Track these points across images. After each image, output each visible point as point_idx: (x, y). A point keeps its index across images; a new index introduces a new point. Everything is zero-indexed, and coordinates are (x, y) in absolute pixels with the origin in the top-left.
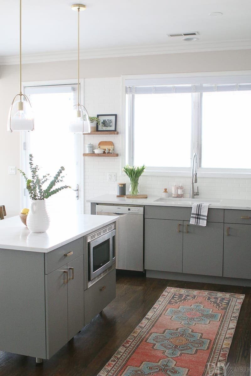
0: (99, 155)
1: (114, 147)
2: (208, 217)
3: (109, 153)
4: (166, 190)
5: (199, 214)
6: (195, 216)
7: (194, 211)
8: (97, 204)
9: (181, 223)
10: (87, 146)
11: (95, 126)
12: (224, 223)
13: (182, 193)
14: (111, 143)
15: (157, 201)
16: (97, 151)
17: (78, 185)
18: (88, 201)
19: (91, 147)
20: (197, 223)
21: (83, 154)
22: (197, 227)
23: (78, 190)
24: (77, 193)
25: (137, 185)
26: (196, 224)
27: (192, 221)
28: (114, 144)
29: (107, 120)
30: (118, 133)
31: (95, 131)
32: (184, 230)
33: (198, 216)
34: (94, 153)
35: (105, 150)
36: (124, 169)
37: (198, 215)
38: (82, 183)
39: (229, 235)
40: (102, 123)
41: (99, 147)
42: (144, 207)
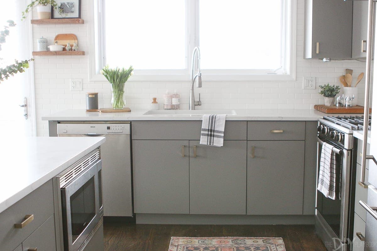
0: (56, 53)
1: (78, 42)
2: (224, 133)
3: (71, 50)
4: (155, 99)
5: (213, 129)
6: (207, 132)
7: (205, 125)
8: (59, 122)
9: (186, 143)
10: (37, 41)
11: (50, 11)
12: (247, 141)
13: (178, 103)
14: (73, 37)
15: (146, 114)
16: (52, 48)
17: (25, 98)
18: (44, 119)
19: (44, 42)
20: (210, 142)
21: (33, 52)
22: (210, 148)
23: (26, 106)
24: (25, 110)
25: (122, 94)
26: (209, 144)
27: (204, 141)
28: (78, 38)
29: (66, 4)
30: (83, 22)
31: (50, 19)
32: (191, 154)
33: (211, 133)
34: (48, 50)
35: (66, 46)
36: (102, 70)
37: (211, 131)
38: (33, 95)
39: (254, 157)
40: (60, 7)
41: (56, 42)
42: (131, 123)
